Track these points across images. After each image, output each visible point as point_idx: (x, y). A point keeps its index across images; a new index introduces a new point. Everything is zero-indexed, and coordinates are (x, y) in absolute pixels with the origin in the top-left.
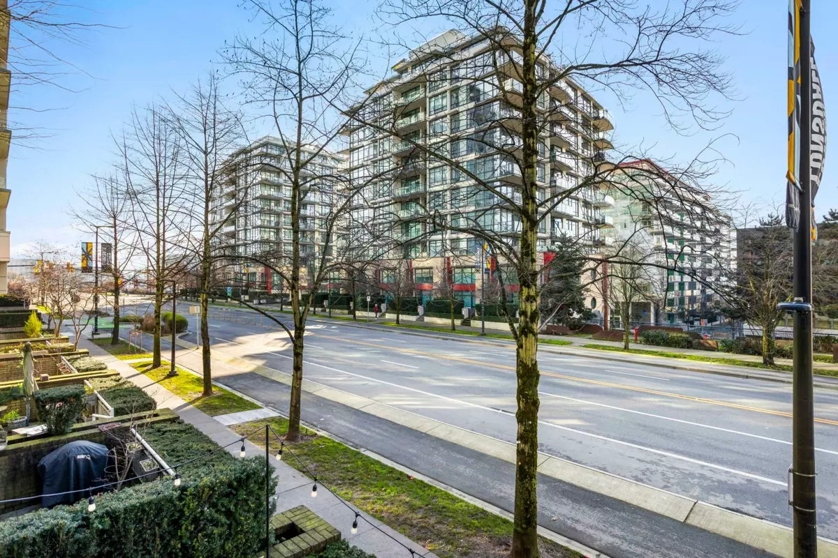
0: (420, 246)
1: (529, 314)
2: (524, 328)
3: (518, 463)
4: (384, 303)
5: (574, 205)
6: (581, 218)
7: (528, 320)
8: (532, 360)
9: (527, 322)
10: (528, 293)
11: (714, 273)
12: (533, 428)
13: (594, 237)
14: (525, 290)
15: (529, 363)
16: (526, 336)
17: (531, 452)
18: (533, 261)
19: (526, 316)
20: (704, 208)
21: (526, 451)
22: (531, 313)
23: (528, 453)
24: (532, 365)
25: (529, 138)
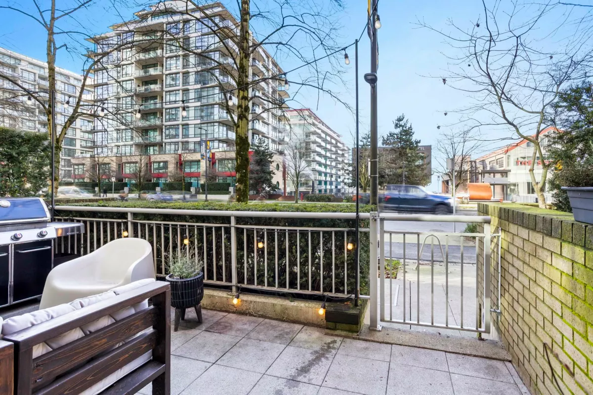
0: (157, 148)
1: (243, 107)
2: (240, 115)
3: (236, 197)
4: (127, 186)
5: (266, 127)
6: (270, 136)
7: (243, 110)
8: (245, 134)
9: (242, 112)
10: (243, 94)
11: (341, 177)
12: (245, 175)
13: (278, 149)
14: (241, 93)
15: (243, 136)
16: (242, 120)
17: (244, 189)
18: (247, 77)
19: (242, 108)
20: (337, 141)
21: (242, 188)
22: (245, 107)
23: (243, 190)
24: (245, 137)
25: (245, 4)
